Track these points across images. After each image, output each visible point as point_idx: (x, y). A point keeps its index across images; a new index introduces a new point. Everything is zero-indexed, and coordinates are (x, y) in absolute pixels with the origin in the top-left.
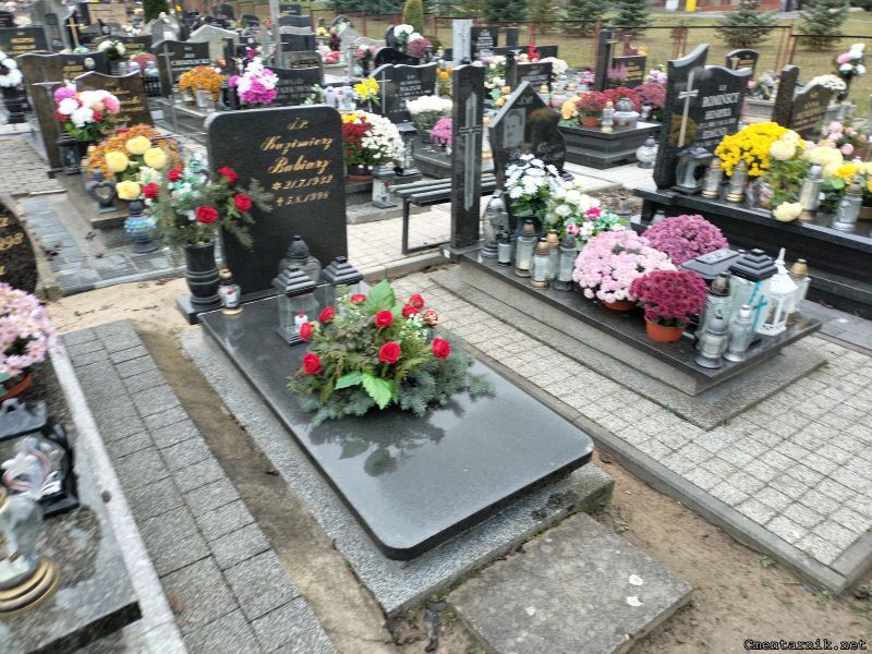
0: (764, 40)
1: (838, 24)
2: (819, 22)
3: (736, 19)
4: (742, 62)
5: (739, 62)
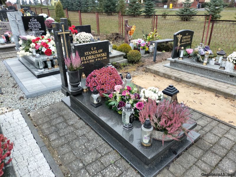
0: (193, 18)
1: (219, 12)
2: (213, 12)
3: (183, 11)
4: (184, 37)
5: (182, 38)
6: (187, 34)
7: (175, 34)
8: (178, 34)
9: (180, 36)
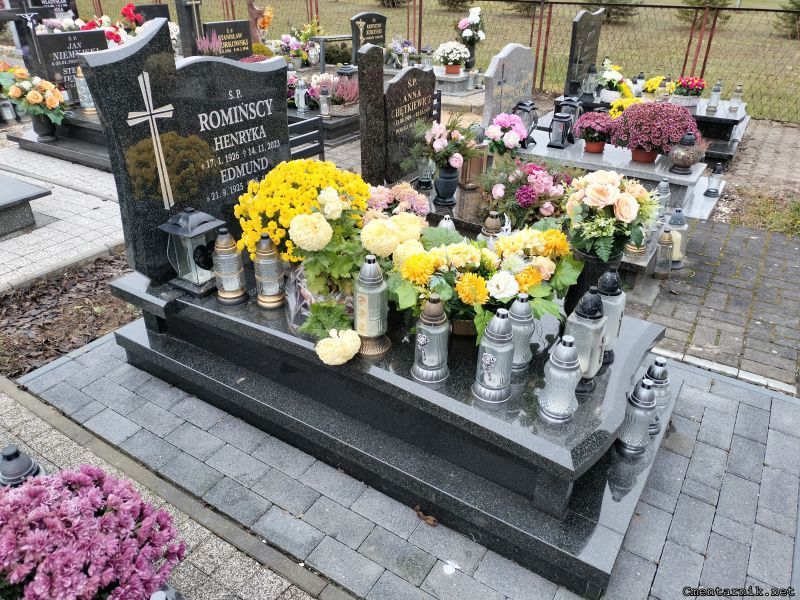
4: (369, 26)
5: (365, 26)
6: (374, 20)
7: (353, 19)
8: (358, 19)
9: (361, 24)
